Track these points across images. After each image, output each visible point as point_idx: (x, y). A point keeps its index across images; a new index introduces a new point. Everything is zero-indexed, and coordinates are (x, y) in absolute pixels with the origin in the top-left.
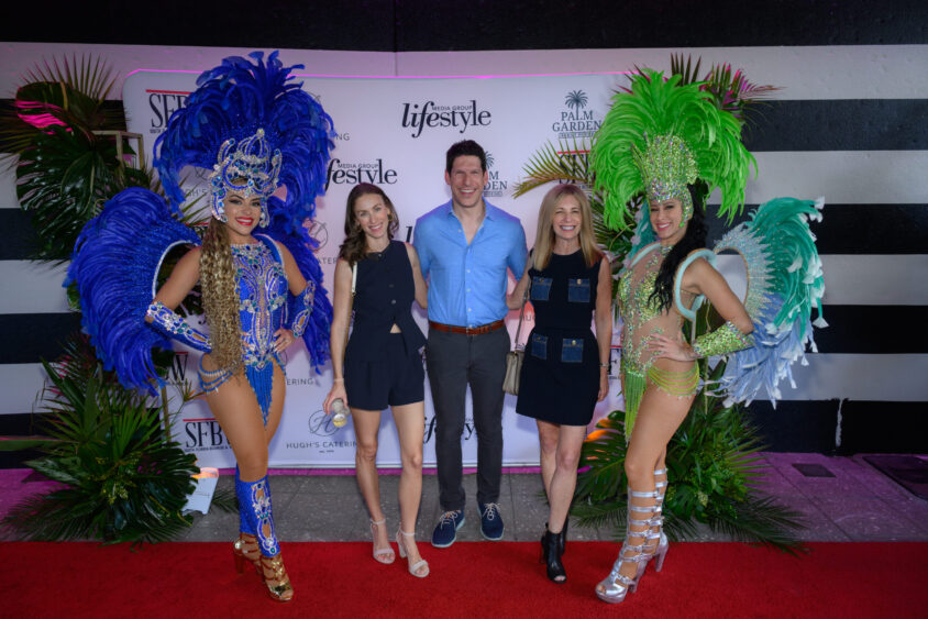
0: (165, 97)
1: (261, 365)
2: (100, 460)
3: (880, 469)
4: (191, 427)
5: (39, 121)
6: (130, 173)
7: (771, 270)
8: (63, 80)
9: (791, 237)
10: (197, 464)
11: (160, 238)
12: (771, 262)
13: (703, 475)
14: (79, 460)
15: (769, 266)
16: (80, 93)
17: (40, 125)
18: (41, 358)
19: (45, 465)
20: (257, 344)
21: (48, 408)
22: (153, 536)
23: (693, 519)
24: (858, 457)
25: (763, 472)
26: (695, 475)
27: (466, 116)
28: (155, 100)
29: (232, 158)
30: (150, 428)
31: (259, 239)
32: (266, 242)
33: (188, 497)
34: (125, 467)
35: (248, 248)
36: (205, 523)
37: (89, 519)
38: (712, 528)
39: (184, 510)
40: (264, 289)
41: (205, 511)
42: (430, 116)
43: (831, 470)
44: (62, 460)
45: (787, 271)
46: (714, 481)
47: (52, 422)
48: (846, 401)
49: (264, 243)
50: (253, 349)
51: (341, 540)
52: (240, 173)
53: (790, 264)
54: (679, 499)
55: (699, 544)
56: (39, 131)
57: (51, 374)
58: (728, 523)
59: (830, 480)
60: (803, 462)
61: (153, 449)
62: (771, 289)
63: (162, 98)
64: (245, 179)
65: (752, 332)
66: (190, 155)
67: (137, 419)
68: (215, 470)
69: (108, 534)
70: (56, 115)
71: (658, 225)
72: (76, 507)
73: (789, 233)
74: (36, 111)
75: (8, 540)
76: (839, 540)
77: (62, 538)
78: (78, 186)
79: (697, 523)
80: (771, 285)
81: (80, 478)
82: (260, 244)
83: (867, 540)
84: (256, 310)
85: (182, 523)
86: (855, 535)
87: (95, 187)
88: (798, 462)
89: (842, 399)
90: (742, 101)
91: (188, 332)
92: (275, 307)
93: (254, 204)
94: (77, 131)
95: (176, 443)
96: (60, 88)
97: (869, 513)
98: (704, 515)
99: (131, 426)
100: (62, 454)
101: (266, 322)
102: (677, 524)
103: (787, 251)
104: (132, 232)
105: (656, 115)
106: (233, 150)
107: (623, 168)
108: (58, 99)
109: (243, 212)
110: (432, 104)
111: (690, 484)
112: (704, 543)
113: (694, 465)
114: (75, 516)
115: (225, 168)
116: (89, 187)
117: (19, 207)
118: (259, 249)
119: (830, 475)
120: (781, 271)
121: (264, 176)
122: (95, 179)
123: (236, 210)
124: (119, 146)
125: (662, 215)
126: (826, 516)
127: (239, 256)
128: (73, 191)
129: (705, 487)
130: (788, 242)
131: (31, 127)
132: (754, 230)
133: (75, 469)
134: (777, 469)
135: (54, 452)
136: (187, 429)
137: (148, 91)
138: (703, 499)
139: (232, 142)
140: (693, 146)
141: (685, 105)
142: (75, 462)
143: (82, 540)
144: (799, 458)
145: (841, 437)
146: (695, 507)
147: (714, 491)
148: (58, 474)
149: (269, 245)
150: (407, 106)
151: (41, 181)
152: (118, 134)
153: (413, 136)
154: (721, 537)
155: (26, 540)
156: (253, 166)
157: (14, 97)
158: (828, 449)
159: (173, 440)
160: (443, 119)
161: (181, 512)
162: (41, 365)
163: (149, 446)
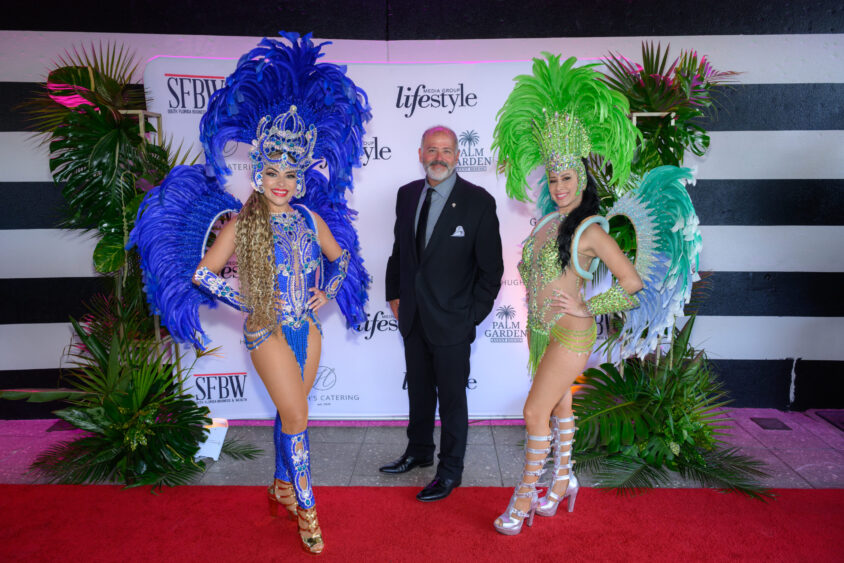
0: (182, 80)
1: (297, 325)
2: (122, 410)
3: (833, 424)
4: (200, 381)
5: (69, 102)
6: (151, 149)
7: (657, 231)
8: (89, 64)
9: (672, 201)
10: (209, 416)
11: (210, 207)
12: (657, 224)
13: (675, 427)
14: (102, 410)
15: (655, 228)
16: (106, 76)
17: (71, 104)
18: (70, 317)
19: (72, 415)
20: (294, 306)
21: (74, 363)
22: (171, 480)
23: (665, 468)
24: (811, 412)
25: (725, 425)
26: (667, 426)
27: (454, 98)
28: (173, 83)
29: (268, 133)
30: (166, 382)
31: (295, 208)
32: (301, 211)
33: (201, 445)
34: (145, 417)
35: (284, 216)
36: (216, 468)
37: (112, 464)
38: (682, 475)
39: (197, 456)
40: (298, 254)
41: (216, 459)
42: (422, 98)
43: (787, 424)
44: (88, 411)
45: (670, 231)
46: (685, 433)
47: (79, 376)
48: (799, 360)
49: (300, 212)
50: (289, 311)
51: (343, 485)
52: (277, 147)
53: (673, 225)
54: (650, 449)
55: (672, 489)
56: (70, 110)
57: (79, 332)
58: (697, 471)
59: (787, 432)
60: (761, 417)
61: (167, 401)
62: (657, 249)
63: (179, 81)
64: (280, 152)
65: (643, 289)
66: (233, 130)
67: (154, 374)
68: (224, 420)
69: (130, 477)
70: (84, 96)
71: (557, 195)
72: (101, 453)
73: (670, 197)
74: (66, 93)
75: (39, 483)
76: (801, 487)
77: (87, 482)
78: (105, 161)
79: (669, 471)
80: (659, 245)
81: (103, 427)
82: (296, 212)
83: (828, 487)
84: (291, 274)
85: (196, 469)
86: (816, 482)
87: (119, 162)
88: (756, 416)
89: (795, 359)
90: (708, 84)
91: (231, 295)
92: (309, 271)
93: (289, 177)
94: (104, 110)
95: (189, 396)
96: (88, 72)
97: (826, 463)
98: (674, 464)
99: (149, 379)
100: (89, 405)
101: (300, 284)
102: (649, 471)
103: (670, 213)
104: (186, 202)
105: (553, 96)
106: (269, 126)
107: (524, 143)
108: (85, 82)
109: (278, 183)
110: (424, 87)
111: (663, 435)
112: (676, 490)
113: (667, 417)
114: (98, 461)
115: (262, 143)
116: (114, 161)
117: (52, 180)
118: (294, 217)
119: (786, 428)
120: (666, 232)
121: (300, 150)
122: (120, 154)
123: (272, 181)
124: (142, 124)
125: (561, 185)
126: (787, 465)
127: (276, 223)
128: (100, 166)
129: (677, 438)
130: (671, 205)
131: (62, 107)
132: (640, 196)
133: (99, 418)
134: (737, 423)
135: (80, 403)
136: (197, 384)
137: (166, 75)
138: (675, 449)
139: (268, 119)
140: (586, 123)
141: (579, 85)
142: (99, 412)
143: (107, 482)
144: (757, 413)
145: (795, 394)
146: (665, 456)
147: (686, 441)
148: (83, 424)
149: (304, 214)
150: (401, 89)
151: (72, 155)
152: (140, 113)
153: (406, 116)
154: (693, 484)
155: (54, 483)
156: (289, 141)
157: (46, 81)
158: (782, 404)
159: (185, 393)
160: (433, 100)
161: (194, 459)
162: (70, 324)
163: (165, 398)
